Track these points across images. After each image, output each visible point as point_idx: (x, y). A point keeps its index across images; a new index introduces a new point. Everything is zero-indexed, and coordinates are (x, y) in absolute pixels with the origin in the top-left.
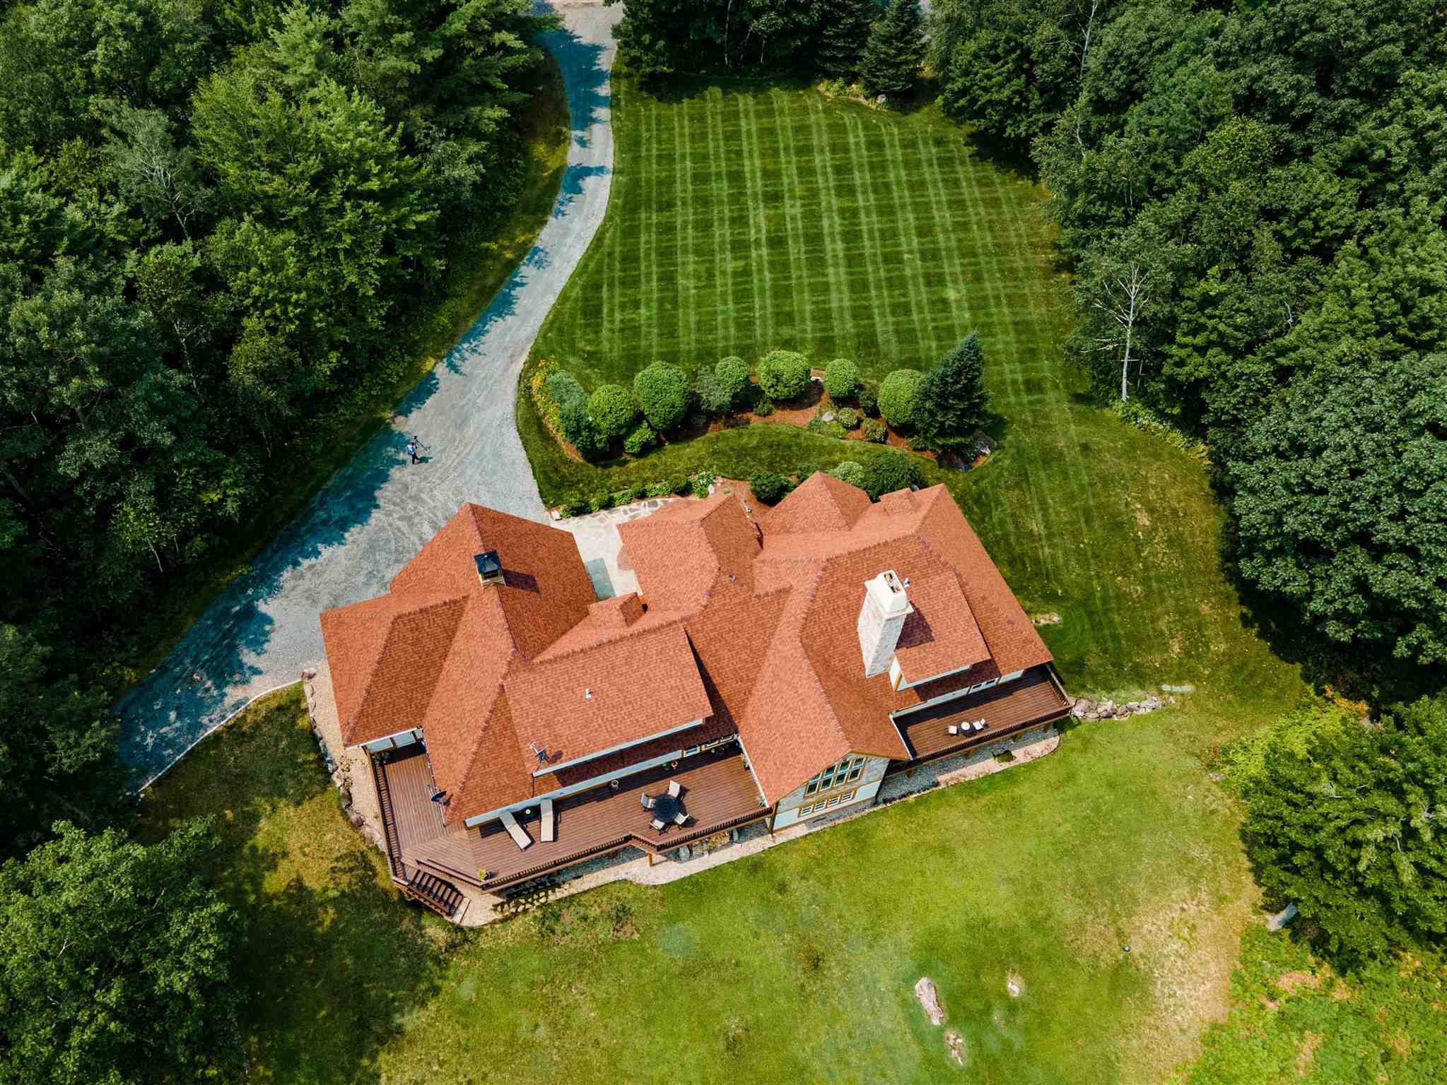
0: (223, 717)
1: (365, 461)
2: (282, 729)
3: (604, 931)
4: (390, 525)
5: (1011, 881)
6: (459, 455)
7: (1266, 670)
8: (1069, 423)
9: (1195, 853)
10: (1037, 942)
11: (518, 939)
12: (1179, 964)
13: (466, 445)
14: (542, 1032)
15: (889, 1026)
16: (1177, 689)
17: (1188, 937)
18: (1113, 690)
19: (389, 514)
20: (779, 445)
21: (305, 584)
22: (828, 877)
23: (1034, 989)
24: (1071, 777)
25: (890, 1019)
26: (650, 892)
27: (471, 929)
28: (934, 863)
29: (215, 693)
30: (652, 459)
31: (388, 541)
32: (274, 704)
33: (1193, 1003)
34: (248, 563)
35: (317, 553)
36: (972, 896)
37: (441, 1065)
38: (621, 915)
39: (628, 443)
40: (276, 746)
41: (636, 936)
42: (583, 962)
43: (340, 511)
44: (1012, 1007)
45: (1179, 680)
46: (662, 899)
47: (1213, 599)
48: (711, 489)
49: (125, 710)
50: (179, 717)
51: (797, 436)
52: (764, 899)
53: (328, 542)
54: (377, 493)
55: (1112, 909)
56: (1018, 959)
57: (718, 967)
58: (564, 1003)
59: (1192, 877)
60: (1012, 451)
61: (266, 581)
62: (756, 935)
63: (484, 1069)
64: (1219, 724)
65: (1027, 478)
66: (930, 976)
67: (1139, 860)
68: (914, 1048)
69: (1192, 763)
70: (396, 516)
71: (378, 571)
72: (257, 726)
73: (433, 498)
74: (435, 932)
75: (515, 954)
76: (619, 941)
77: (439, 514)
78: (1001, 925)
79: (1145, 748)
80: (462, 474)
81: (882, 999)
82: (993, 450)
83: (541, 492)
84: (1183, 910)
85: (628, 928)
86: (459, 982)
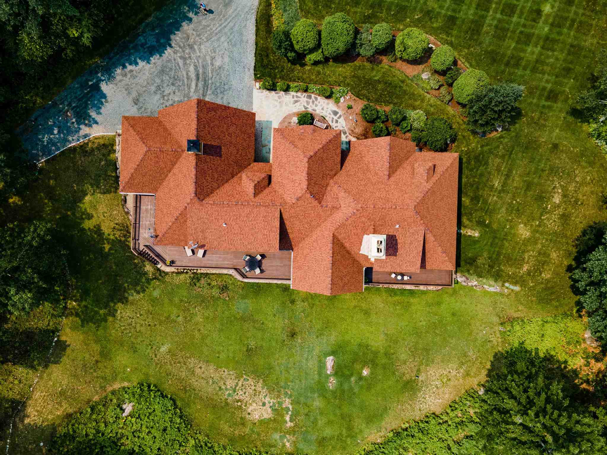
0: (78, 140)
1: (171, 12)
2: (104, 155)
3: (215, 292)
4: (175, 60)
5: (386, 334)
6: (221, 25)
7: (561, 293)
8: (557, 127)
9: (471, 353)
10: (384, 361)
11: (181, 282)
12: (434, 390)
13: (226, 20)
14: (180, 319)
15: (311, 366)
16: (512, 287)
17: (445, 382)
18: (481, 277)
19: (175, 52)
20: (390, 84)
21: (126, 80)
22: (313, 304)
23: (373, 376)
24: (439, 304)
25: (312, 364)
26: (239, 283)
27: (164, 272)
28: (360, 316)
29: (76, 126)
30: (319, 68)
31: (171, 69)
32: (102, 142)
33: (430, 404)
34: (101, 56)
35: (137, 64)
36: (367, 335)
37: (140, 316)
38: (224, 288)
39: (308, 57)
40: (100, 163)
41: (227, 299)
42: (203, 300)
43: (152, 41)
44: (361, 378)
45: (515, 283)
46: (243, 288)
47: (561, 252)
48: (342, 100)
49: (36, 119)
50: (59, 132)
51: (403, 82)
52: (283, 303)
53: (142, 58)
54: (172, 37)
55: (421, 361)
56: (373, 363)
57: (254, 322)
58: (191, 312)
59: (462, 362)
60: (513, 134)
61: (109, 71)
62: (275, 315)
63: (155, 323)
64: (520, 308)
65: (511, 153)
66: (334, 356)
67: (445, 347)
68: (316, 377)
69: (495, 319)
70: (179, 55)
71: (162, 87)
72: (93, 150)
73: (200, 49)
74: (148, 268)
75: (178, 287)
76: (220, 298)
77: (200, 61)
78: (373, 349)
79: (479, 305)
80: (218, 40)
81: (312, 357)
82: (504, 129)
83: (255, 67)
84: (450, 372)
85: (225, 294)
86: (154, 289)
